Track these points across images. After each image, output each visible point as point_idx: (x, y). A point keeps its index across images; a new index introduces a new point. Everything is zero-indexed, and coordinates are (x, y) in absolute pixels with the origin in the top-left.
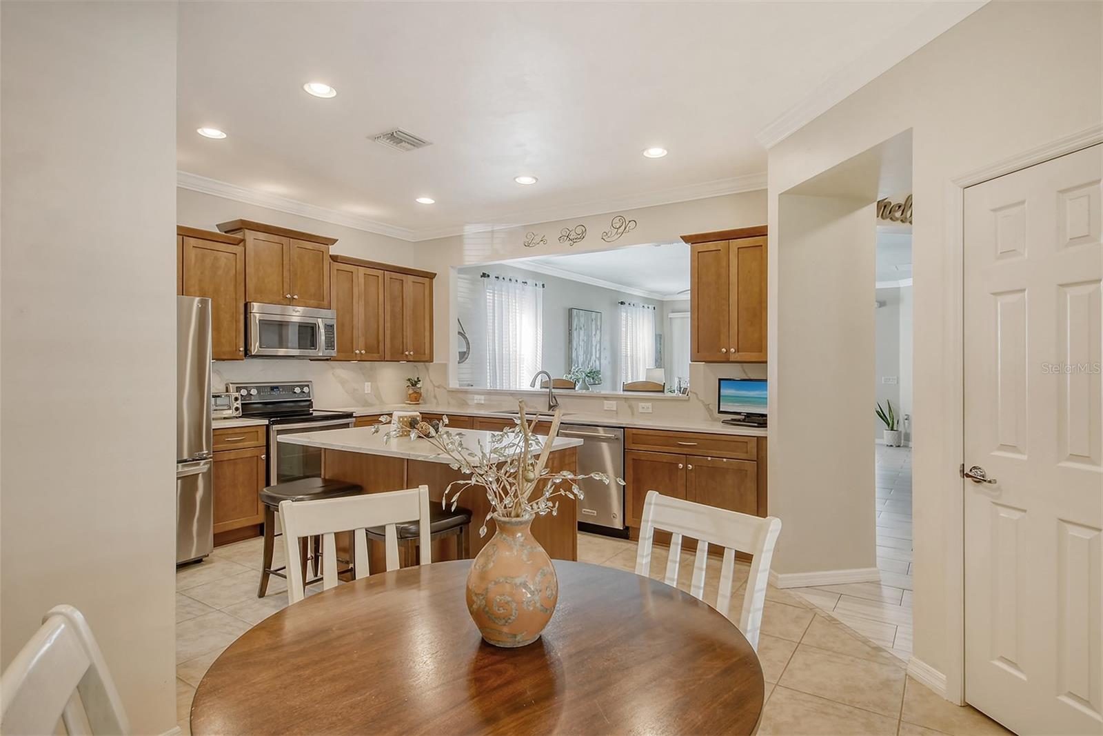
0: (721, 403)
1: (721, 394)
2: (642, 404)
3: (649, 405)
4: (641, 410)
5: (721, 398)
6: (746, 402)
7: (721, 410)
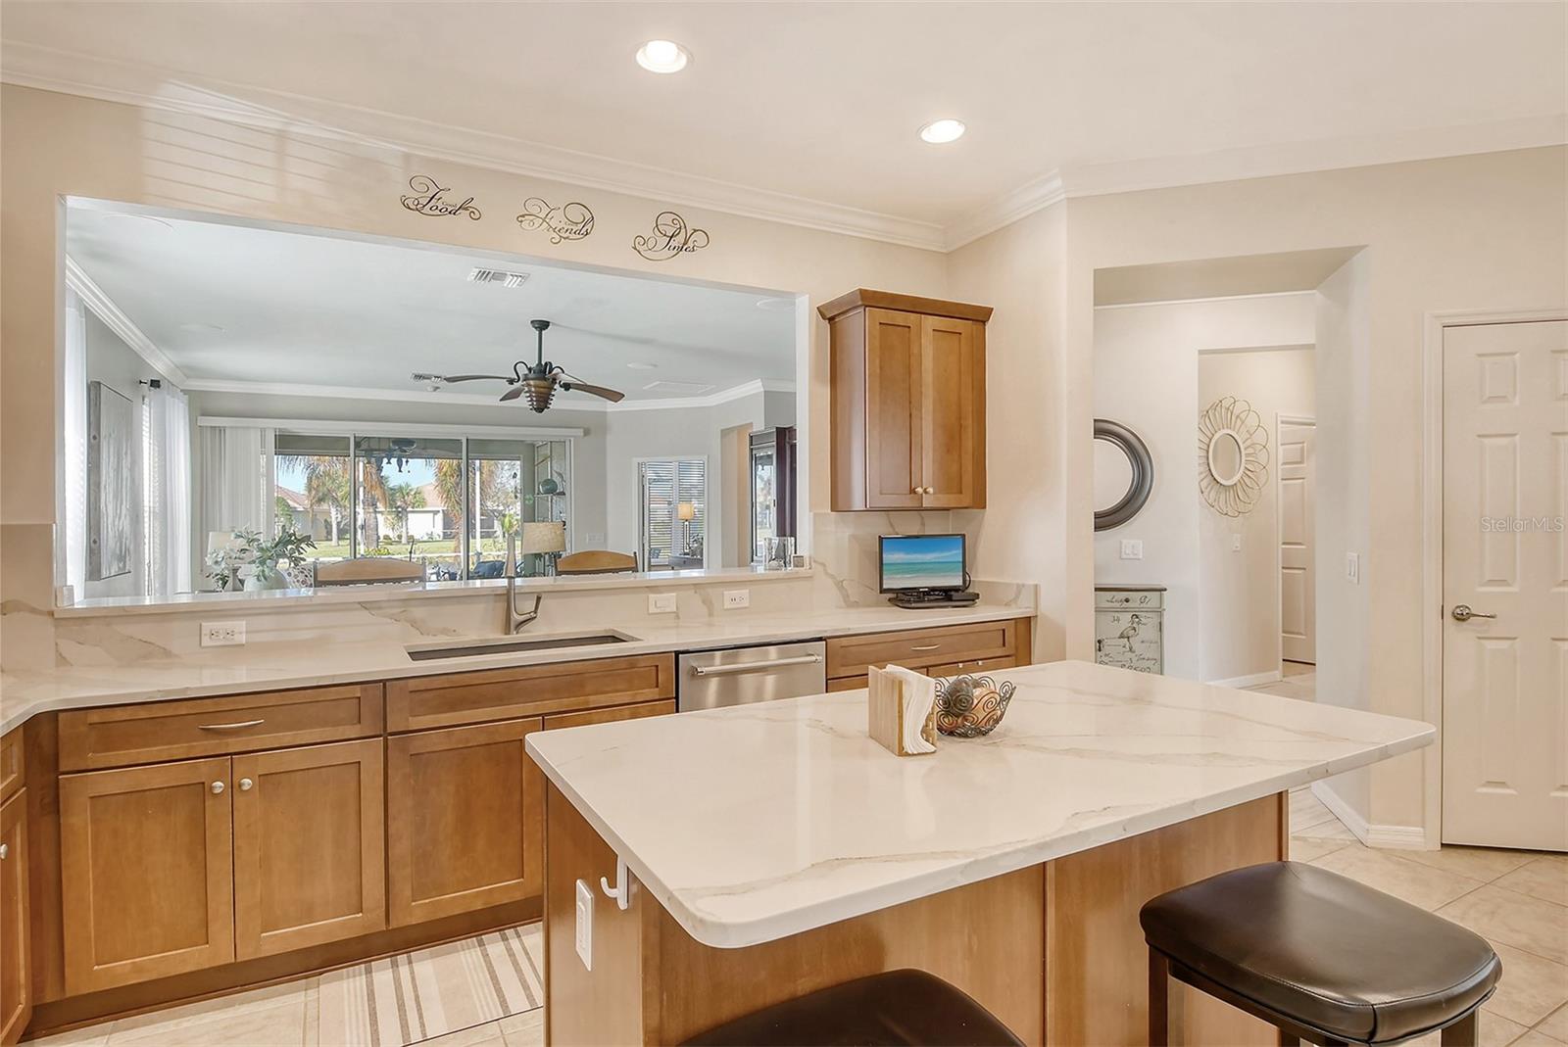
0: (884, 577)
1: (884, 562)
2: (729, 593)
3: (745, 592)
4: (727, 605)
5: (884, 567)
6: (918, 571)
7: (885, 587)
